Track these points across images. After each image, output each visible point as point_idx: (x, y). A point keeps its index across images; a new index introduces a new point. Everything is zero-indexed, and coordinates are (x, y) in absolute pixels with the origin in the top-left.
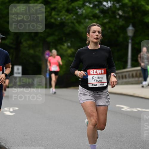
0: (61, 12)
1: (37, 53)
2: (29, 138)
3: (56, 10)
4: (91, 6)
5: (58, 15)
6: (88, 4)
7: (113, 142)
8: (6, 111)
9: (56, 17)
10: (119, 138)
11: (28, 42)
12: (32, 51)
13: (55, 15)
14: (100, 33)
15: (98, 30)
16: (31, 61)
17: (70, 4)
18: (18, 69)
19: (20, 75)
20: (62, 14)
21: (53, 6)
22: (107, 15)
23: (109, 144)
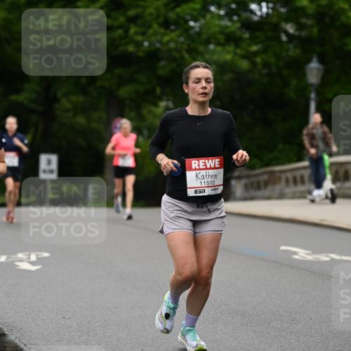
15: (206, 75)
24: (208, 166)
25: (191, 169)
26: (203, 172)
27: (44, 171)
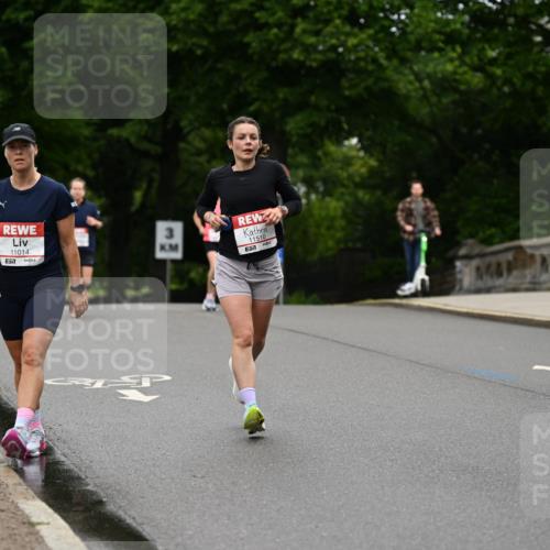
24: (255, 221)
25: (238, 227)
26: (251, 228)
27: (163, 248)
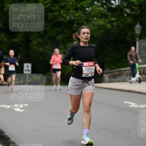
0: (69, 10)
1: (46, 51)
2: (38, 134)
3: (65, 8)
4: (99, 4)
5: (67, 13)
6: (96, 3)
7: (121, 138)
8: (16, 108)
9: (65, 15)
10: (127, 134)
11: (38, 40)
12: (41, 49)
13: (64, 13)
14: (88, 34)
15: (87, 31)
16: (41, 58)
17: (79, 3)
18: (28, 67)
19: (30, 72)
20: (70, 12)
21: (62, 4)
22: (115, 13)
23: (116, 140)
